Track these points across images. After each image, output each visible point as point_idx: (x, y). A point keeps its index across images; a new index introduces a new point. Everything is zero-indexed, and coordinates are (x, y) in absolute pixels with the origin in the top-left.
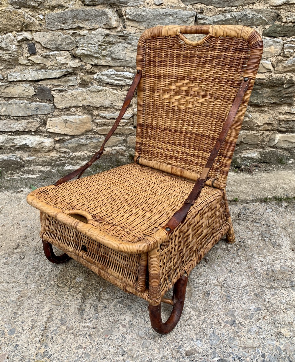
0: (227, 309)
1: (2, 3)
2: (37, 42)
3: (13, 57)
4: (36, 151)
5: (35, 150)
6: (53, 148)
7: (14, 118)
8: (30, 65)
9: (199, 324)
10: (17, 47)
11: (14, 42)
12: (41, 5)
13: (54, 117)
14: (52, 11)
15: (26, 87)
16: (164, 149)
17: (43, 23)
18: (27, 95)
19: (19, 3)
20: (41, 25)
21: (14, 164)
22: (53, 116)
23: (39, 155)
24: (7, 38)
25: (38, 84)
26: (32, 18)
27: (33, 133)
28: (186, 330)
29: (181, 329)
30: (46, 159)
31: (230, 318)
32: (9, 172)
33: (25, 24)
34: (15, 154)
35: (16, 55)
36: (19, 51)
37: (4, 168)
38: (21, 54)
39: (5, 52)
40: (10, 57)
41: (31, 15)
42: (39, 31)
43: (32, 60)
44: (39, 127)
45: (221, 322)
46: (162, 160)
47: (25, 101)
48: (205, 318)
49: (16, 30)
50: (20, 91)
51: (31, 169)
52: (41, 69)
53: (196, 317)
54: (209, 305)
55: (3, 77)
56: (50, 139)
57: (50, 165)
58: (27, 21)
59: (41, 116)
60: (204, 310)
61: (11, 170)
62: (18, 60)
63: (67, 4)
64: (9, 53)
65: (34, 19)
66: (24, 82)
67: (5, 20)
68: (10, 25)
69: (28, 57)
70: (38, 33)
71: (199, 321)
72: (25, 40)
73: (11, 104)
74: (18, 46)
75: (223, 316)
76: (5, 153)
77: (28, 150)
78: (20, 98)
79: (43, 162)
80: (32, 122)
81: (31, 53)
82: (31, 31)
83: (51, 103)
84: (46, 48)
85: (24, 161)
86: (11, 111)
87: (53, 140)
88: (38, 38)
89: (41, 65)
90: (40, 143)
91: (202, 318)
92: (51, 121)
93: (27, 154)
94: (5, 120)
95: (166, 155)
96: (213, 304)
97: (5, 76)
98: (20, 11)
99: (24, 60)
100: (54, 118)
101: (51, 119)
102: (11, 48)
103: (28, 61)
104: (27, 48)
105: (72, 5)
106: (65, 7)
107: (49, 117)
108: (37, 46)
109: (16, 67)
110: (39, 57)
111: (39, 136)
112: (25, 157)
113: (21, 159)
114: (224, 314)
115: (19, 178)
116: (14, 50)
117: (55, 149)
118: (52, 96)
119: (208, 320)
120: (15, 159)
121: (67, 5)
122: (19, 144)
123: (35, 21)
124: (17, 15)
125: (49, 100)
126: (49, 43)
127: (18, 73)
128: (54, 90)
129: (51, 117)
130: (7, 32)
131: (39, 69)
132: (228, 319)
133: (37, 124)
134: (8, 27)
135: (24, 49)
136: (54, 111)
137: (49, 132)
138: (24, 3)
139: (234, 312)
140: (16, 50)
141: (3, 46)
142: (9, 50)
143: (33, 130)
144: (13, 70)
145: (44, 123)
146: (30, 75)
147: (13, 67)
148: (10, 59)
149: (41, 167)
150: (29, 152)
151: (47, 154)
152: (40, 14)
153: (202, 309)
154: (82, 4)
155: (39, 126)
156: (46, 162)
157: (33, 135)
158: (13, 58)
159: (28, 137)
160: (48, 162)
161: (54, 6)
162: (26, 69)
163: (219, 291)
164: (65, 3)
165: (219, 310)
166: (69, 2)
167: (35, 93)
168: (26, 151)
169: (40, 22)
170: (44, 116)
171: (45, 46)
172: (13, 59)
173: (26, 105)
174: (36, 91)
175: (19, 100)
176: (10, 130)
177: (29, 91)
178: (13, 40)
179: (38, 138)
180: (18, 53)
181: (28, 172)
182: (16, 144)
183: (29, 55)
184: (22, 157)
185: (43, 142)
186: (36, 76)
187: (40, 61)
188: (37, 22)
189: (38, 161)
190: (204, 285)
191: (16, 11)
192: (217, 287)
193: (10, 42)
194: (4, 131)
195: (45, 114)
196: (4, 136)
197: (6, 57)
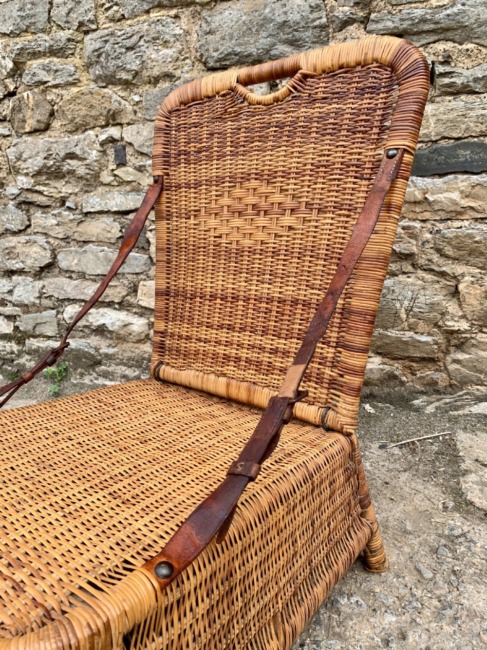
1: (81, 79)
2: (127, 142)
3: (93, 170)
4: (120, 339)
5: (118, 337)
6: (146, 336)
7: (91, 277)
8: (117, 184)
10: (99, 154)
11: (95, 145)
12: (137, 77)
13: (151, 280)
14: (155, 87)
15: (108, 223)
16: (210, 342)
17: (140, 108)
18: (109, 237)
19: (105, 77)
20: (135, 112)
21: (86, 358)
22: (148, 277)
23: (125, 346)
24: (85, 139)
25: (126, 219)
26: (123, 102)
27: (117, 306)
30: (134, 355)
32: (78, 372)
33: (111, 112)
34: (89, 341)
35: (96, 168)
36: (102, 161)
37: (71, 364)
38: (104, 166)
39: (80, 163)
40: (87, 171)
41: (122, 97)
42: (132, 124)
43: (119, 175)
44: (127, 295)
46: (206, 368)
47: (106, 248)
49: (99, 124)
50: (99, 230)
51: (110, 369)
52: (133, 190)
55: (76, 205)
56: (142, 319)
57: (140, 366)
58: (114, 106)
59: (130, 277)
61: (82, 368)
62: (99, 177)
63: (179, 71)
64: (87, 165)
65: (127, 103)
66: (106, 215)
67: (84, 108)
68: (91, 116)
69: (113, 170)
70: (130, 127)
72: (110, 142)
73: (85, 251)
74: (101, 152)
76: (75, 337)
77: (109, 335)
78: (100, 242)
79: (129, 359)
80: (115, 286)
81: (118, 162)
82: (121, 125)
83: (145, 254)
84: (142, 154)
85: (100, 355)
86: (86, 266)
87: (147, 321)
88: (129, 136)
89: (133, 184)
90: (125, 326)
92: (144, 285)
93: (108, 342)
94: (77, 279)
95: (215, 356)
97: (80, 205)
98: (106, 90)
99: (108, 175)
100: (150, 282)
101: (145, 283)
102: (89, 155)
103: (113, 178)
104: (113, 156)
105: (187, 72)
106: (175, 77)
107: (141, 280)
108: (129, 151)
109: (98, 188)
110: (131, 170)
111: (125, 313)
112: (103, 347)
113: (97, 349)
115: (91, 384)
116: (95, 158)
117: (150, 339)
118: (148, 239)
120: (86, 350)
121: (178, 73)
122: (94, 324)
123: (127, 106)
124: (100, 97)
125: (143, 248)
126: (147, 143)
127: (98, 198)
128: (151, 231)
129: (145, 280)
130: (86, 130)
131: (129, 192)
133: (123, 291)
134: (88, 120)
135: (110, 157)
136: (150, 269)
137: (142, 307)
138: (112, 76)
140: (98, 158)
141: (78, 152)
142: (85, 159)
143: (116, 301)
144: (92, 194)
145: (134, 290)
146: (114, 202)
147: (92, 189)
148: (88, 174)
149: (126, 368)
150: (111, 339)
151: (136, 345)
152: (136, 94)
154: (203, 68)
155: (125, 293)
156: (133, 360)
157: (115, 309)
158: (92, 172)
159: (109, 313)
160: (137, 361)
161: (158, 76)
162: (110, 191)
164: (175, 69)
166: (183, 67)
167: (120, 234)
168: (107, 338)
169: (135, 108)
170: (134, 276)
171: (140, 150)
172: (92, 174)
173: (106, 255)
174: (123, 230)
175: (98, 245)
176: (82, 297)
177: (113, 231)
178: (94, 142)
179: (122, 316)
180: (100, 164)
181: (106, 375)
182: (91, 323)
183: (114, 167)
184: (98, 347)
185: (130, 324)
186: (123, 203)
187: (132, 177)
188: (130, 108)
189: (121, 357)
191: (100, 91)
193: (88, 145)
194: (74, 299)
195: (137, 274)
196: (75, 308)
197: (82, 171)
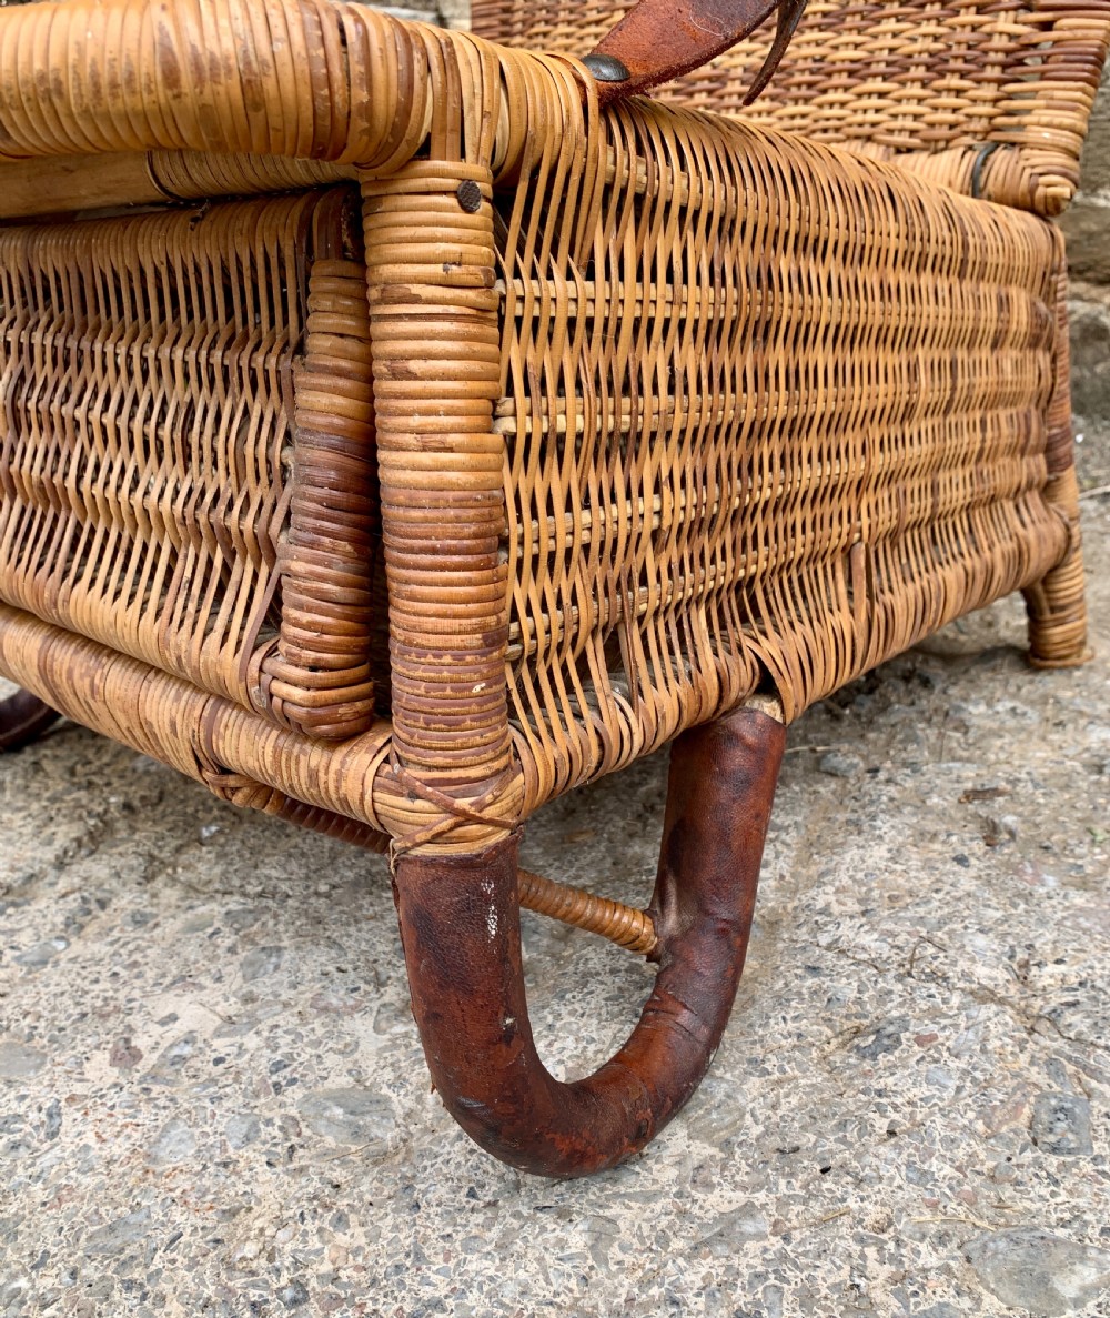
0: (1001, 1205)
9: (663, 1240)
28: (518, 1246)
29: (487, 1225)
31: (989, 1301)
45: (878, 1295)
48: (748, 1210)
53: (672, 1173)
54: (843, 1125)
60: (774, 1142)
71: (683, 1214)
75: (929, 1258)
91: (720, 1200)
96: (881, 1125)
114: (942, 1239)
119: (760, 1236)
132: (966, 1303)
139: (1061, 1254)
153: (767, 1133)
163: (993, 1044)
165: (911, 1191)
190: (881, 972)
192: (987, 1011)
